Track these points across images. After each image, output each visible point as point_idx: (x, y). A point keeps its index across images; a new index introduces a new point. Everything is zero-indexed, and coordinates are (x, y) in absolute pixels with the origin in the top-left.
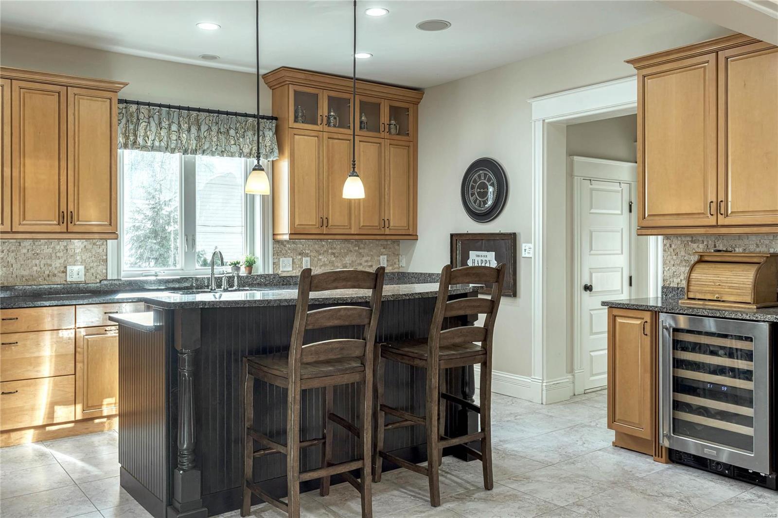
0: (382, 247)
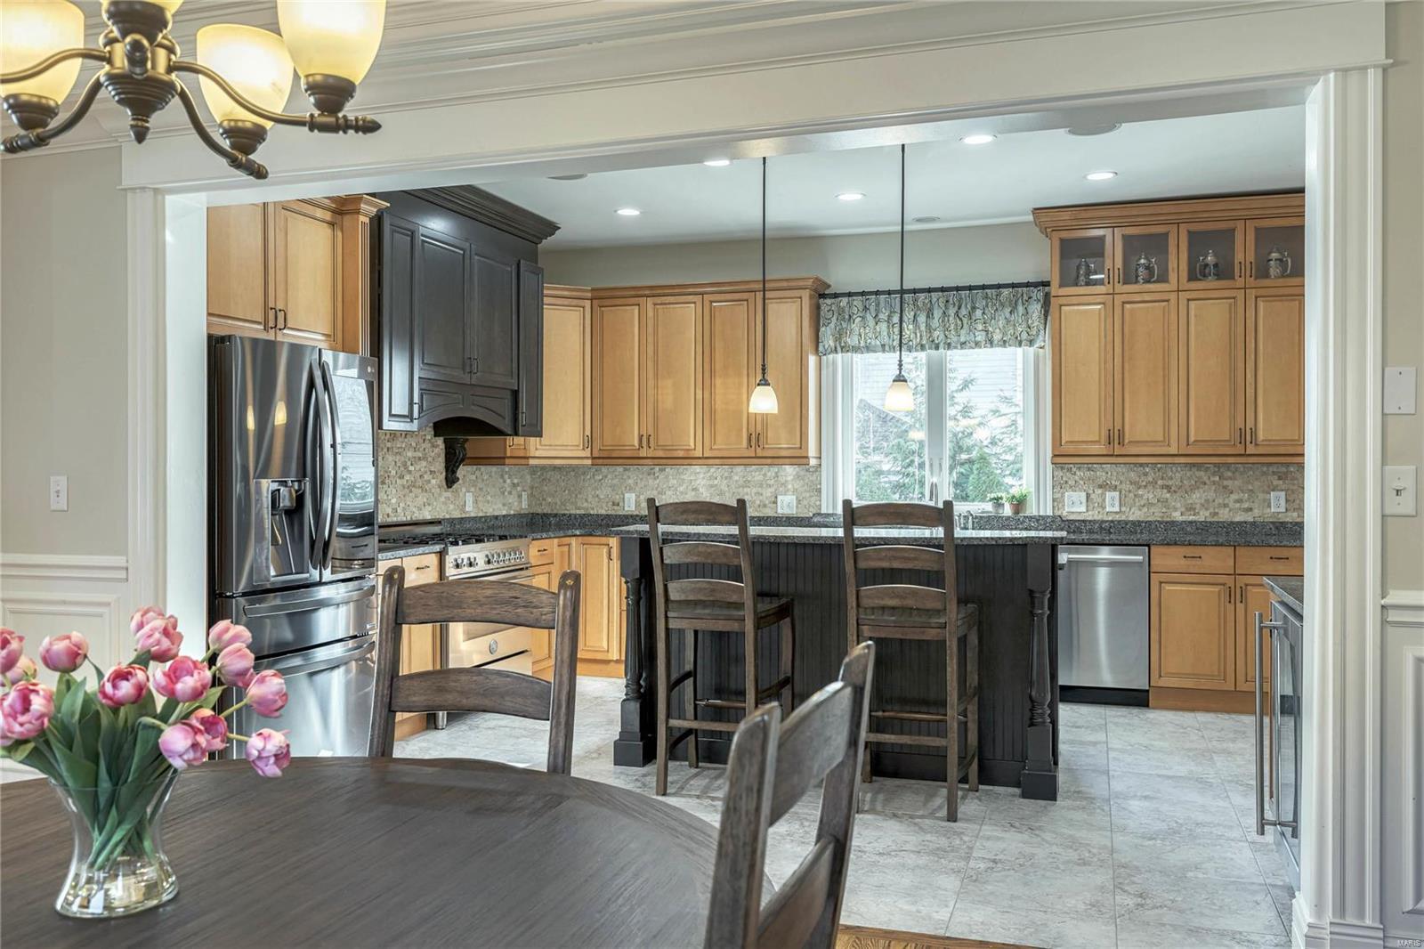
0: (1276, 477)
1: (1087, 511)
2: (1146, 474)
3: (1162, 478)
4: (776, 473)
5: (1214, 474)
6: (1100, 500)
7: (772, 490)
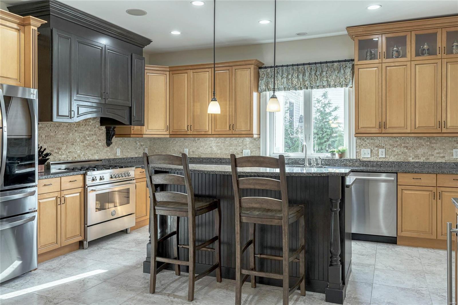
1: (371, 157)
2: (397, 141)
3: (404, 143)
4: (243, 141)
5: (427, 141)
6: (377, 153)
7: (241, 147)
